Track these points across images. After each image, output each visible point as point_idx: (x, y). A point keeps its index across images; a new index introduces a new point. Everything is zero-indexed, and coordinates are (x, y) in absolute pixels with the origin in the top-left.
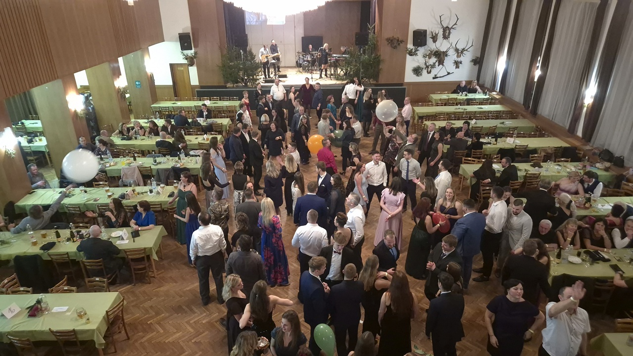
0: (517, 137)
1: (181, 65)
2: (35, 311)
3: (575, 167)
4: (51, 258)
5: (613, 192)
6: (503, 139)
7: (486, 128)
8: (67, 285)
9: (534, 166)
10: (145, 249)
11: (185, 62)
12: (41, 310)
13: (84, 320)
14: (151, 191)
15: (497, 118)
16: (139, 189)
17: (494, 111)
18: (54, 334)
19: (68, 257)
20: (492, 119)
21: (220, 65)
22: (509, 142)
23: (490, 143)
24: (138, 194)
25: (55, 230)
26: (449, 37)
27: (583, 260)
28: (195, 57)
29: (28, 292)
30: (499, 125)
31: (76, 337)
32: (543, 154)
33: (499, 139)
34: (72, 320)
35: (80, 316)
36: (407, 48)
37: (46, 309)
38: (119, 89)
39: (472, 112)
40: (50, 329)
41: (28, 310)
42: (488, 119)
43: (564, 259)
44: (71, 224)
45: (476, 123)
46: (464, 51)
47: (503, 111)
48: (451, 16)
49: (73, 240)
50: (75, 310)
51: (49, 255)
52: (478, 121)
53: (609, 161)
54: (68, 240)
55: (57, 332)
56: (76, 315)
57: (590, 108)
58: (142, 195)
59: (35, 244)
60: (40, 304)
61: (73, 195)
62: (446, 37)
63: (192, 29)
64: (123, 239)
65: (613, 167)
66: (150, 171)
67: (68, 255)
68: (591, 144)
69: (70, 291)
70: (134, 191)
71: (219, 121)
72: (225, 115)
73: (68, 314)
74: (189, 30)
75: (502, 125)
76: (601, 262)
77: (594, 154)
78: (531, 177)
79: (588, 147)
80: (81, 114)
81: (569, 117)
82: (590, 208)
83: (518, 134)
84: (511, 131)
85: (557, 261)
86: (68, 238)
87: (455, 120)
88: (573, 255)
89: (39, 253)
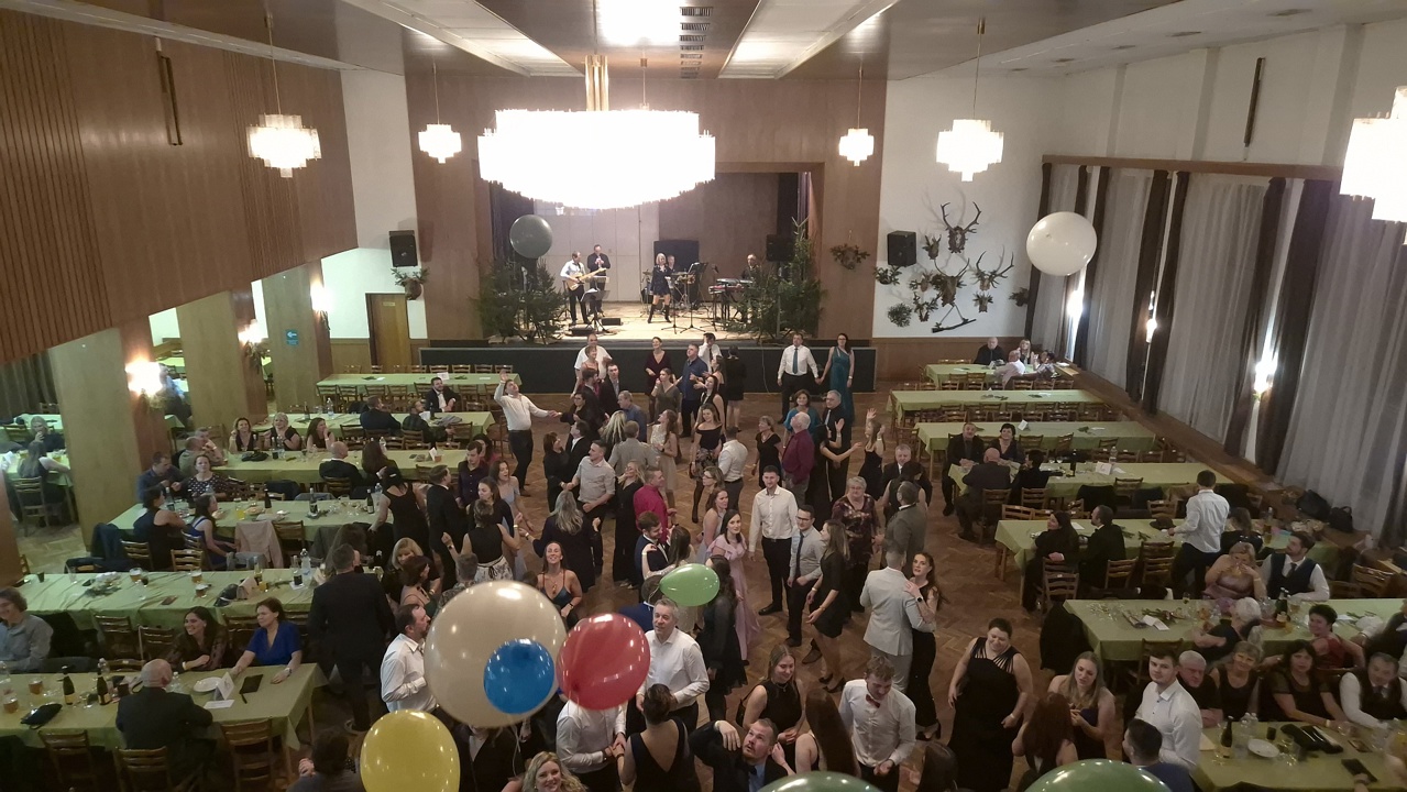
0: (1118, 460)
1: (391, 296)
4: (46, 744)
6: (1088, 464)
7: (1051, 440)
9: (1158, 525)
10: (270, 721)
11: (401, 290)
14: (298, 581)
15: (1072, 418)
16: (269, 575)
17: (1065, 404)
19: (87, 741)
20: (1061, 420)
21: (477, 297)
22: (1101, 472)
23: (1060, 474)
24: (268, 585)
25: (61, 676)
26: (963, 248)
27: (1282, 749)
28: (422, 280)
30: (1078, 434)
32: (1176, 499)
33: (1078, 465)
36: (876, 269)
38: (248, 347)
39: (1019, 404)
42: (1054, 420)
44: (102, 660)
45: (1027, 429)
46: (996, 276)
47: (1085, 404)
48: (964, 203)
49: (103, 699)
51: (43, 738)
52: (1031, 424)
53: (1318, 518)
54: (92, 699)
57: (1268, 401)
58: (276, 589)
59: (11, 709)
61: (116, 590)
62: (956, 247)
63: (420, 222)
64: (220, 697)
65: (1331, 532)
66: (299, 533)
67: (87, 737)
68: (1277, 480)
70: (258, 579)
71: (467, 417)
72: (481, 404)
74: (413, 226)
75: (1084, 435)
76: (1321, 754)
77: (1286, 501)
78: (1152, 551)
79: (1272, 486)
80: (155, 404)
81: (1225, 419)
82: (1288, 625)
83: (1120, 453)
84: (1105, 447)
85: (1225, 751)
86: (91, 695)
87: (983, 420)
88: (1260, 737)
89: (19, 731)
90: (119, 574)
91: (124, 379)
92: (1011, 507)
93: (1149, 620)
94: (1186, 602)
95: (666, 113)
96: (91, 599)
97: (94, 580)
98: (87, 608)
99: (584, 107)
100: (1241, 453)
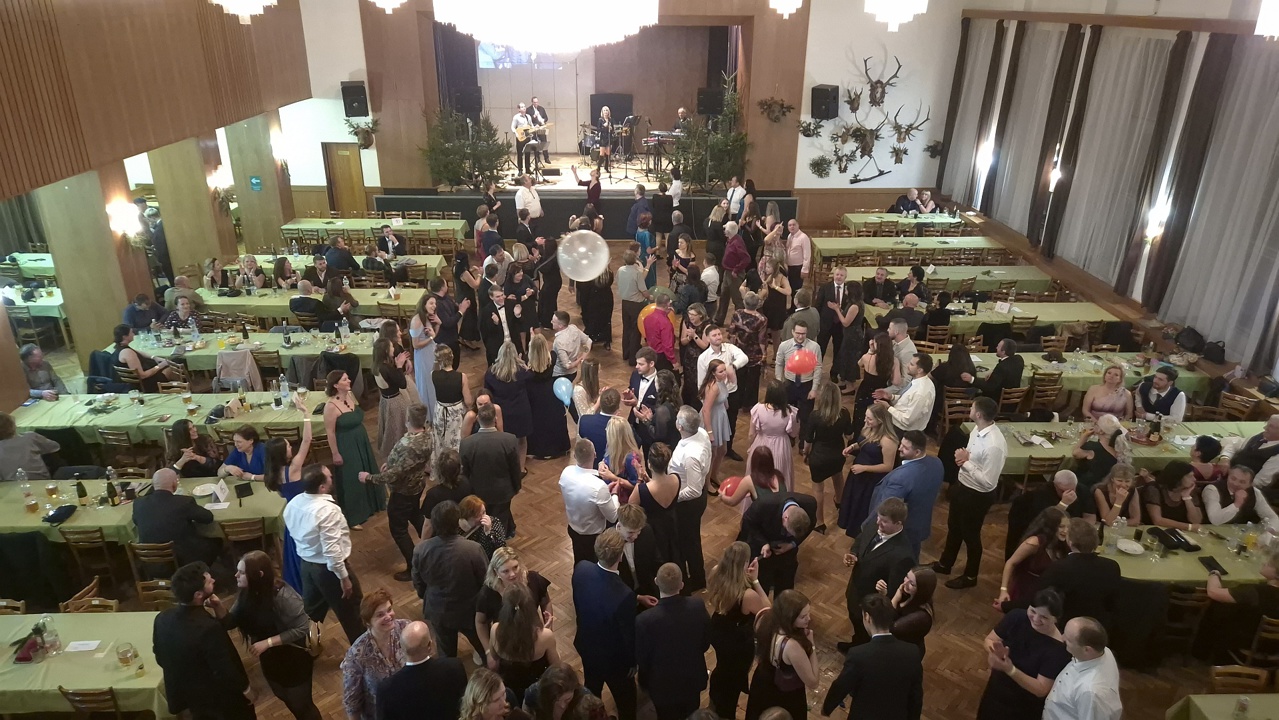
0: (1017, 300)
1: (345, 146)
2: (29, 650)
3: (1128, 361)
4: (66, 539)
5: (1205, 412)
6: (989, 304)
7: (956, 283)
8: (99, 595)
9: (1049, 358)
11: (354, 139)
12: (42, 647)
13: (133, 670)
14: (278, 402)
15: (976, 262)
16: (252, 397)
17: (970, 250)
18: (69, 700)
19: (102, 537)
20: (967, 264)
21: (426, 147)
22: (1000, 311)
23: (963, 313)
24: (252, 407)
25: (75, 482)
26: (882, 102)
27: (1147, 548)
28: (373, 130)
29: (17, 609)
30: (980, 277)
31: (116, 705)
32: (1067, 335)
33: (980, 304)
34: (107, 668)
35: (125, 660)
36: (799, 122)
37: (53, 646)
38: (216, 192)
39: (928, 250)
40: (60, 688)
41: (15, 648)
42: (959, 264)
43: (1108, 545)
44: (109, 468)
45: (934, 272)
46: (912, 129)
47: (989, 249)
48: (886, 56)
49: (113, 501)
50: (113, 647)
51: (63, 533)
52: (939, 269)
53: (1193, 351)
54: (103, 501)
55: (75, 694)
56: (115, 658)
57: (1158, 245)
58: (259, 410)
59: (33, 509)
60: (41, 636)
61: (115, 409)
62: (876, 101)
63: (370, 73)
64: (217, 500)
65: (1203, 363)
66: (275, 361)
67: (102, 534)
68: (1159, 317)
69: (105, 608)
70: (242, 401)
71: (421, 260)
72: (434, 248)
73: (100, 655)
74: (363, 77)
75: (986, 278)
76: (1180, 551)
77: (1166, 336)
78: (1043, 380)
79: (1154, 324)
80: (136, 242)
81: (1116, 263)
82: (1160, 443)
83: (1018, 294)
84: (1005, 288)
86: (102, 498)
87: (894, 265)
88: (1127, 537)
89: (41, 528)
90: (117, 395)
91: (106, 218)
93: (1036, 440)
94: (1070, 424)
96: (93, 416)
97: (95, 401)
98: (91, 424)
100: (1128, 293)
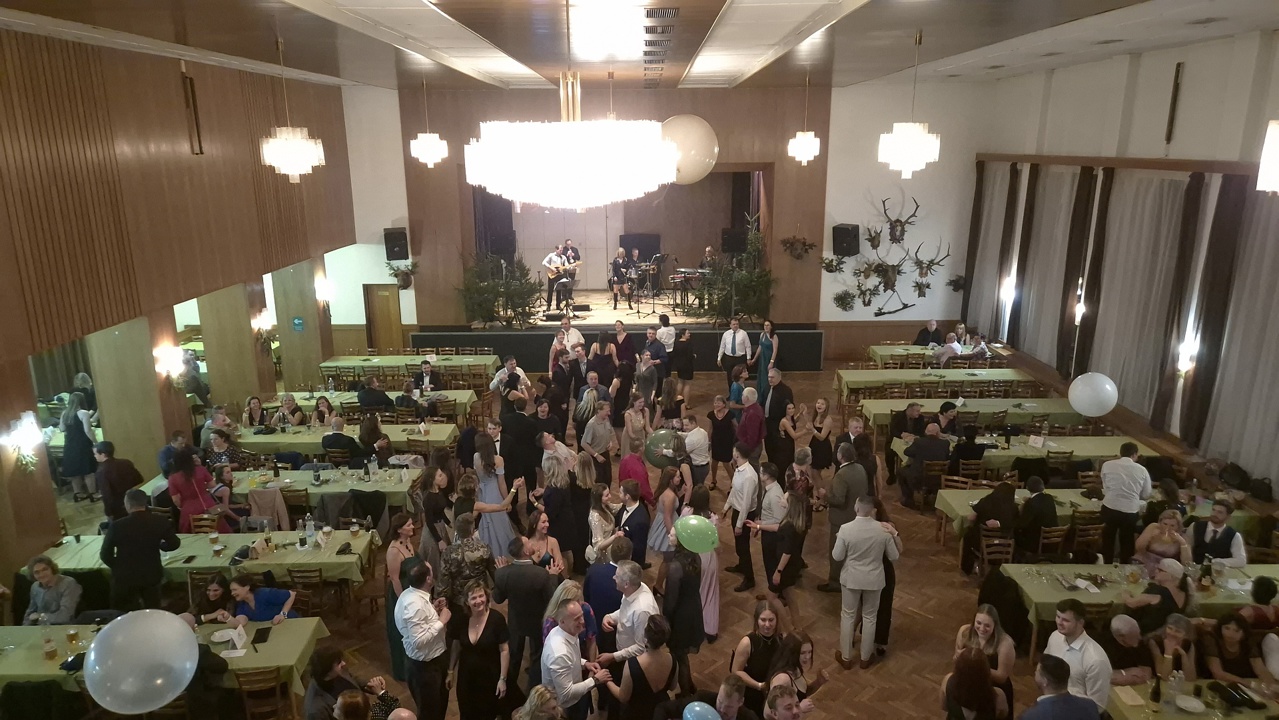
0: (1050, 434)
1: (385, 287)
4: (80, 688)
6: (1022, 437)
7: (986, 415)
9: (1088, 495)
10: (278, 669)
11: (394, 281)
14: (303, 542)
15: (1006, 395)
16: (278, 537)
17: (1000, 382)
20: (996, 397)
21: (461, 287)
22: (1034, 445)
23: (996, 447)
24: (277, 547)
25: (96, 627)
26: (902, 240)
27: (1208, 705)
28: (412, 272)
30: (1012, 410)
33: (1013, 438)
36: (822, 258)
38: (259, 333)
39: (956, 382)
42: (990, 396)
45: (964, 405)
46: (934, 264)
47: (1019, 381)
48: (904, 197)
51: (79, 682)
52: (968, 400)
53: (1239, 488)
57: (1190, 380)
58: (283, 550)
59: (51, 655)
62: (896, 238)
63: (411, 220)
64: (234, 647)
65: (1250, 501)
66: (304, 499)
68: (1201, 453)
70: (267, 541)
71: (451, 395)
72: (465, 383)
74: (405, 224)
75: (1018, 410)
76: (1246, 710)
77: (1210, 473)
78: (1084, 518)
79: (1195, 459)
80: (179, 384)
81: (1151, 399)
82: (1212, 588)
83: (1051, 428)
84: (1037, 422)
85: (1153, 706)
87: (922, 397)
88: (1187, 694)
89: (59, 676)
91: (152, 361)
92: (950, 478)
93: (1081, 583)
94: (1116, 567)
95: (632, 123)
99: (558, 118)
100: (1165, 428)
